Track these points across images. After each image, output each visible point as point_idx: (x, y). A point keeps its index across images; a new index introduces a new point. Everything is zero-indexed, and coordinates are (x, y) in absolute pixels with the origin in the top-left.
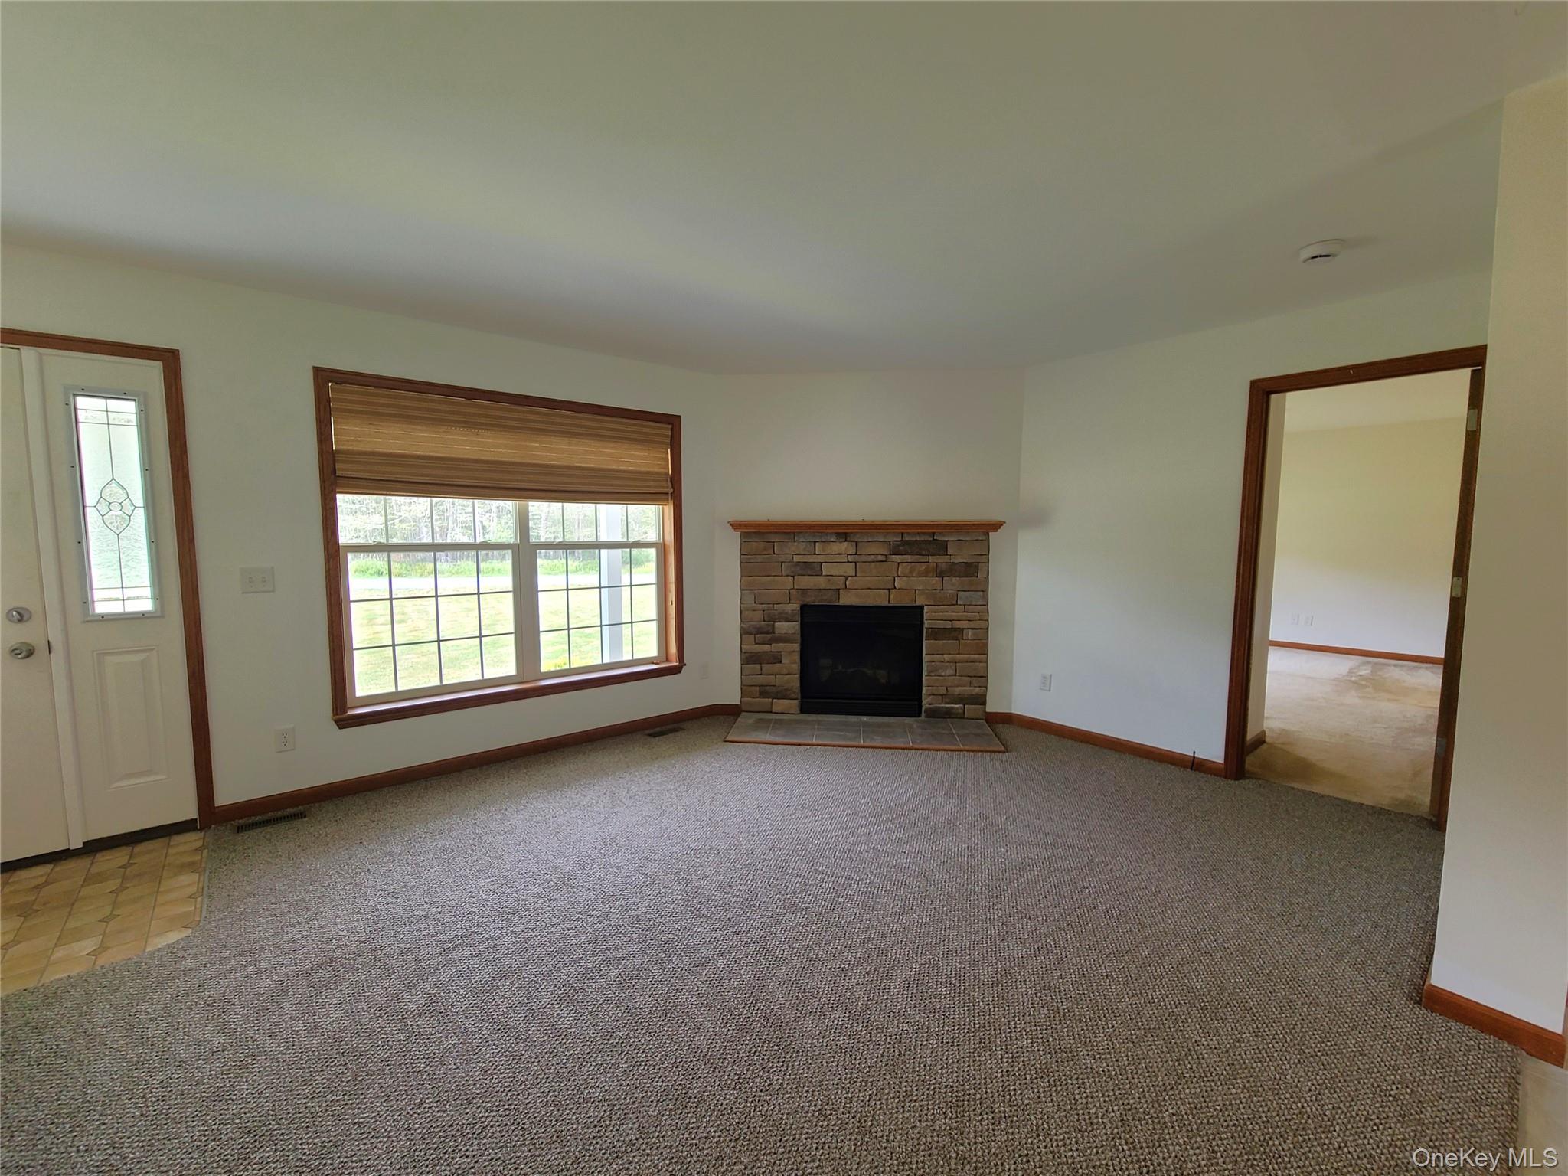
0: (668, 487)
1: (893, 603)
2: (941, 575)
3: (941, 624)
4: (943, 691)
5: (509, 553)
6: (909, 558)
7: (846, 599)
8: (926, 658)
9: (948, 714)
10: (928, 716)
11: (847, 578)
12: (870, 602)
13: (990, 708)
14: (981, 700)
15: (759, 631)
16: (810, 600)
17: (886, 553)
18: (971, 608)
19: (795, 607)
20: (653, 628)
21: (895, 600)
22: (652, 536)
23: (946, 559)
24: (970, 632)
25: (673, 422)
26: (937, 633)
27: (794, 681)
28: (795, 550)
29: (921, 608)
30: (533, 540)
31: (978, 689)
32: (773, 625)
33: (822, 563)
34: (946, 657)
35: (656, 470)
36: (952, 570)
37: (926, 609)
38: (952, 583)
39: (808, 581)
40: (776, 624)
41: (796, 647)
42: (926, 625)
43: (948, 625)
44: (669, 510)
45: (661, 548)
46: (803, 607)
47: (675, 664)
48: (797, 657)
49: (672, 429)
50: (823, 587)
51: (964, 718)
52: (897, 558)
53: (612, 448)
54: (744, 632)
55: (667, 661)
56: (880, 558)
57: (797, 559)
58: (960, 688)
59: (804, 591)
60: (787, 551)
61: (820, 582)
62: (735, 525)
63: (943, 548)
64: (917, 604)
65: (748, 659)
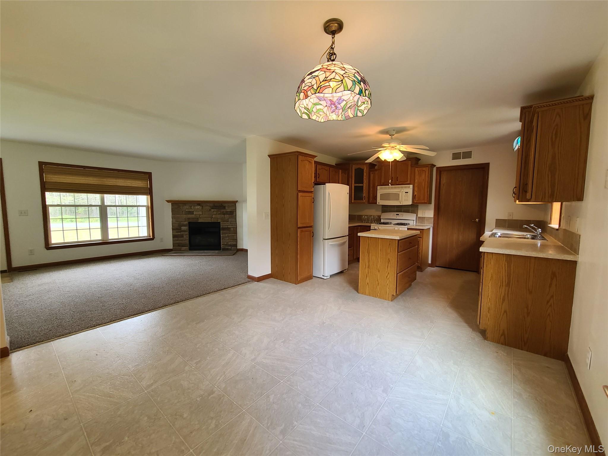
0: (148, 191)
1: (212, 221)
2: (224, 214)
3: (225, 227)
4: (226, 243)
5: (98, 208)
6: (216, 210)
7: (200, 221)
8: (221, 235)
9: (227, 249)
10: (222, 250)
11: (200, 215)
12: (206, 221)
13: (238, 248)
14: (236, 245)
15: (177, 229)
16: (190, 221)
17: (210, 208)
18: (232, 222)
19: (186, 223)
20: (146, 228)
21: (213, 221)
22: (145, 204)
23: (225, 210)
24: (232, 228)
25: (149, 174)
26: (224, 229)
27: (187, 242)
28: (186, 208)
29: (220, 223)
30: (106, 204)
31: (234, 243)
32: (181, 228)
33: (193, 211)
34: (226, 235)
35: (144, 186)
36: (227, 213)
37: (221, 223)
38: (227, 216)
39: (190, 216)
40: (182, 227)
41: (187, 233)
42: (221, 227)
43: (226, 227)
44: (149, 197)
45: (147, 207)
46: (189, 223)
47: (152, 237)
48: (188, 236)
49: (149, 176)
50: (194, 217)
51: (231, 250)
52: (213, 210)
53: (129, 181)
54: (173, 229)
55: (150, 237)
56: (208, 210)
57: (187, 210)
58: (230, 243)
59: (189, 219)
60: (184, 208)
61: (192, 216)
62: (168, 201)
63: (224, 208)
64: (219, 221)
65: (174, 236)
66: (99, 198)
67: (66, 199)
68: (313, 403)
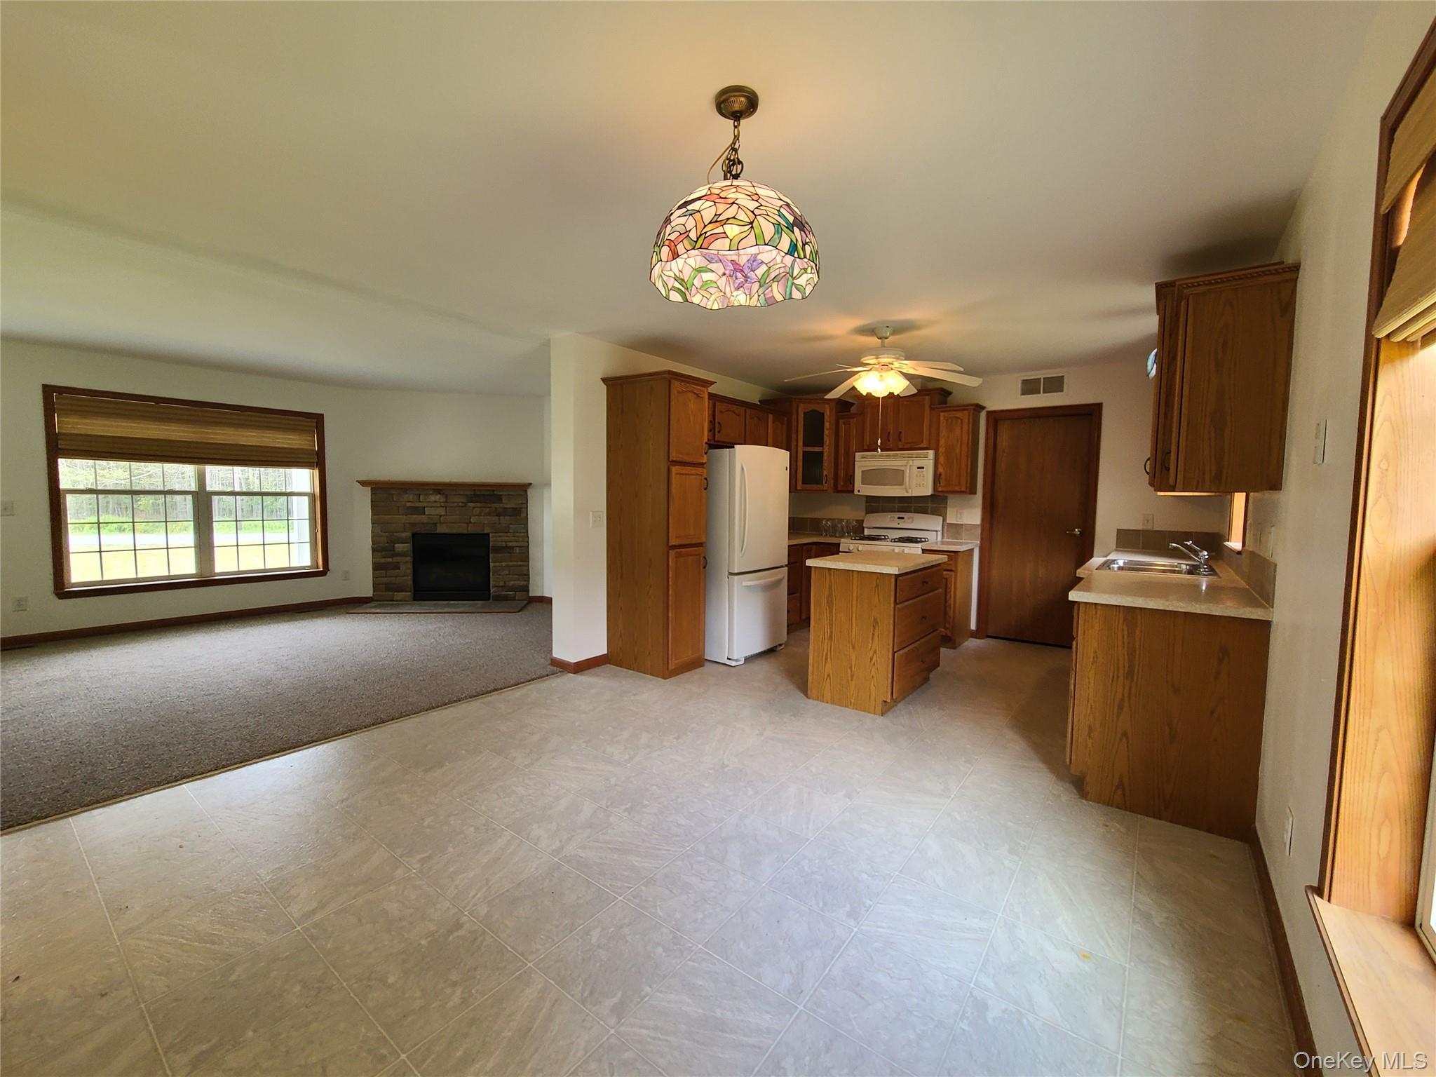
0: (313, 458)
1: (470, 532)
2: (499, 515)
3: (500, 544)
4: (502, 584)
5: (189, 498)
6: (478, 505)
7: (441, 529)
8: (492, 565)
9: (506, 598)
10: (493, 600)
11: (441, 516)
12: (454, 531)
13: (531, 594)
14: (526, 589)
15: (384, 549)
16: (417, 530)
17: (465, 501)
18: (517, 534)
19: (408, 534)
20: (307, 547)
21: (471, 529)
22: (307, 489)
23: (501, 505)
24: (518, 548)
25: (318, 420)
26: (498, 550)
27: (409, 580)
28: (408, 499)
29: (488, 534)
30: (209, 489)
31: (522, 583)
32: (394, 546)
33: (424, 507)
34: (504, 564)
35: (306, 447)
36: (505, 512)
37: (491, 535)
38: (505, 520)
39: (415, 518)
40: (396, 545)
41: (409, 559)
42: (491, 544)
43: (504, 544)
44: (316, 472)
45: (312, 497)
46: (414, 535)
47: (321, 570)
48: (410, 566)
49: (317, 423)
50: (425, 521)
51: (515, 600)
52: (471, 505)
53: (269, 433)
54: (374, 550)
55: (318, 568)
56: (461, 504)
57: (408, 504)
58: (512, 582)
59: (413, 524)
60: (401, 499)
61: (423, 518)
62: (363, 483)
63: (499, 499)
64: (486, 532)
65: (377, 567)
66: (192, 474)
67: (108, 475)
68: (691, 945)
